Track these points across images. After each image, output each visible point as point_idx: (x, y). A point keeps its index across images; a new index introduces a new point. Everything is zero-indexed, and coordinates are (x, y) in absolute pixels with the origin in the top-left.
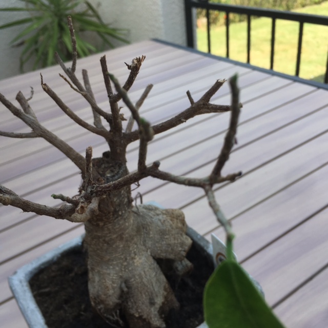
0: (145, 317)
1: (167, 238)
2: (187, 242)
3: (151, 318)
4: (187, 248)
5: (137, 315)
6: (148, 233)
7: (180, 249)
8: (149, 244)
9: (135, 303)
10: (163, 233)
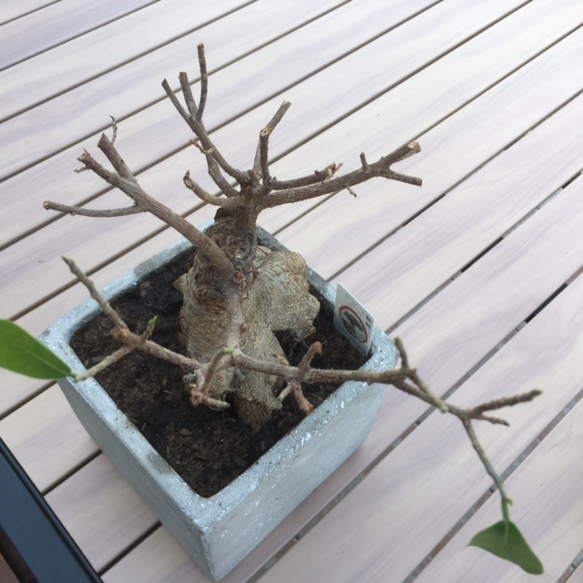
0: (260, 400)
1: (292, 307)
2: (314, 307)
3: (266, 400)
4: (315, 315)
5: (250, 399)
6: (270, 305)
7: (307, 317)
8: (271, 317)
9: (250, 387)
10: (287, 301)
